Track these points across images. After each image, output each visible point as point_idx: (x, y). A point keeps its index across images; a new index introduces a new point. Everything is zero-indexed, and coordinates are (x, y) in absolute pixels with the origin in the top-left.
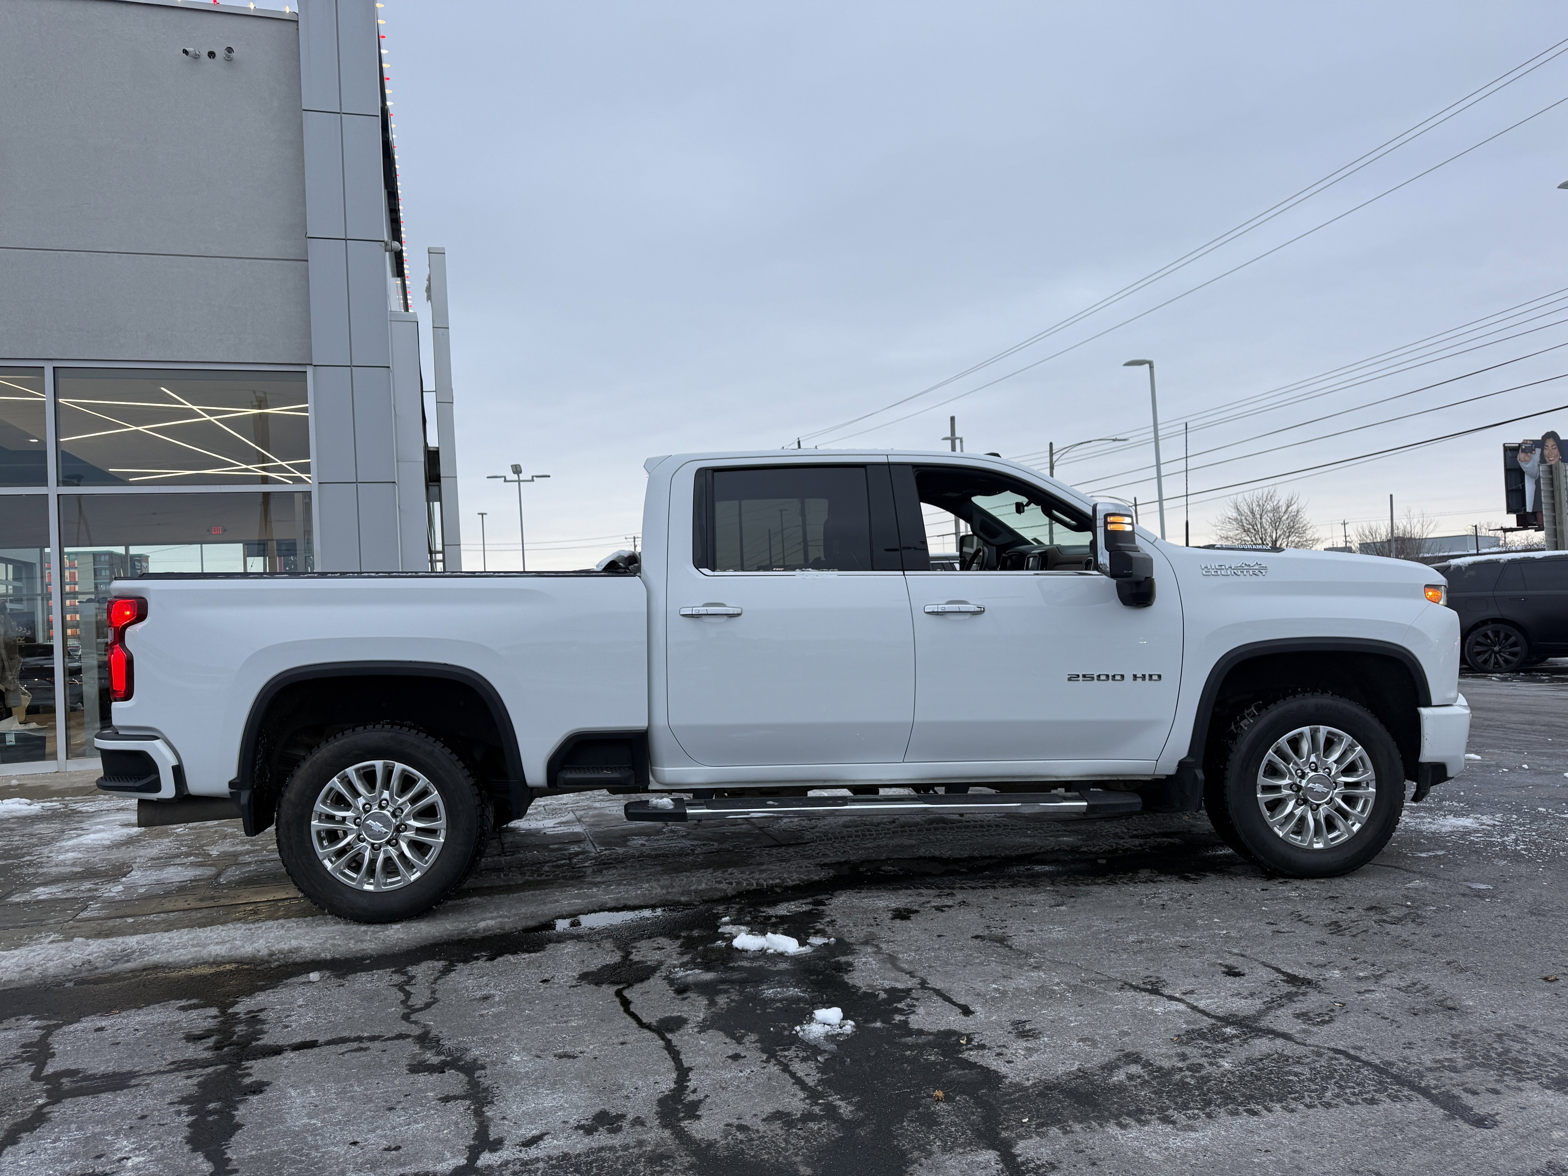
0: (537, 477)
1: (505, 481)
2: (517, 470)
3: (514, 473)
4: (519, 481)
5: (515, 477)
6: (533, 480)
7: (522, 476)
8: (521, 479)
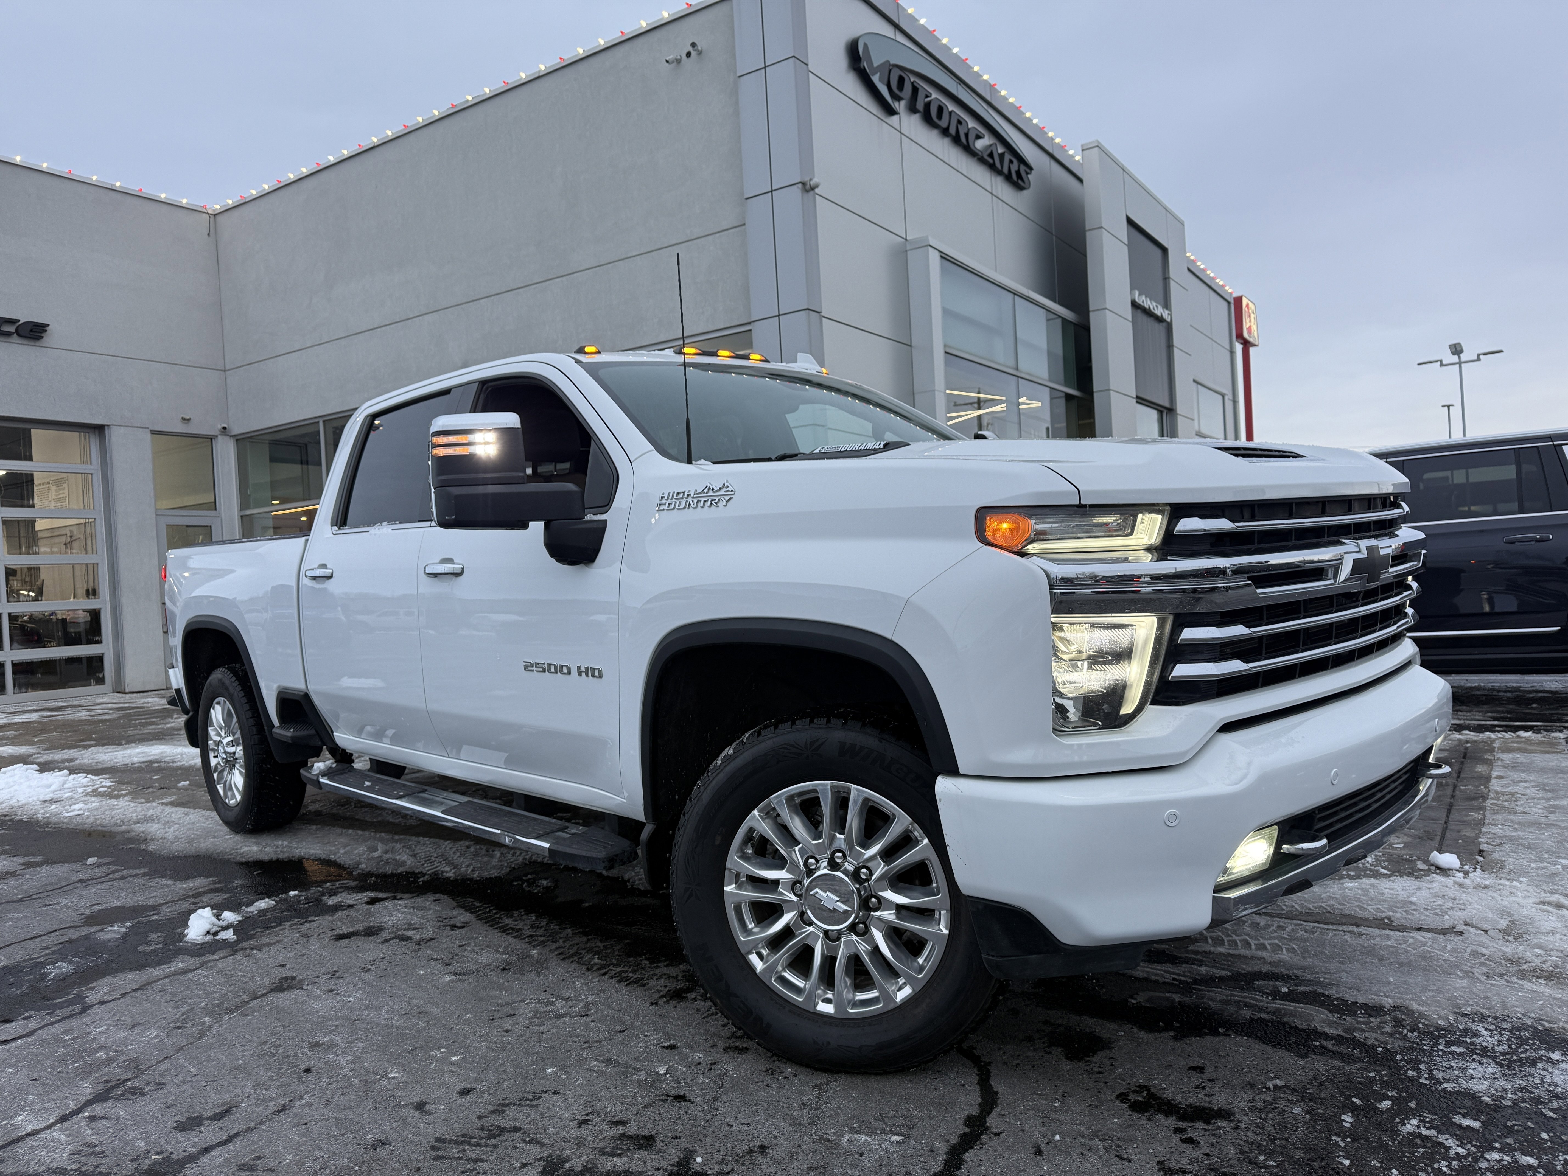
0: (1485, 354)
1: (1442, 365)
2: (1456, 350)
3: (1453, 354)
4: (1460, 363)
5: (1455, 359)
6: (1479, 359)
7: (1464, 357)
8: (1463, 359)
